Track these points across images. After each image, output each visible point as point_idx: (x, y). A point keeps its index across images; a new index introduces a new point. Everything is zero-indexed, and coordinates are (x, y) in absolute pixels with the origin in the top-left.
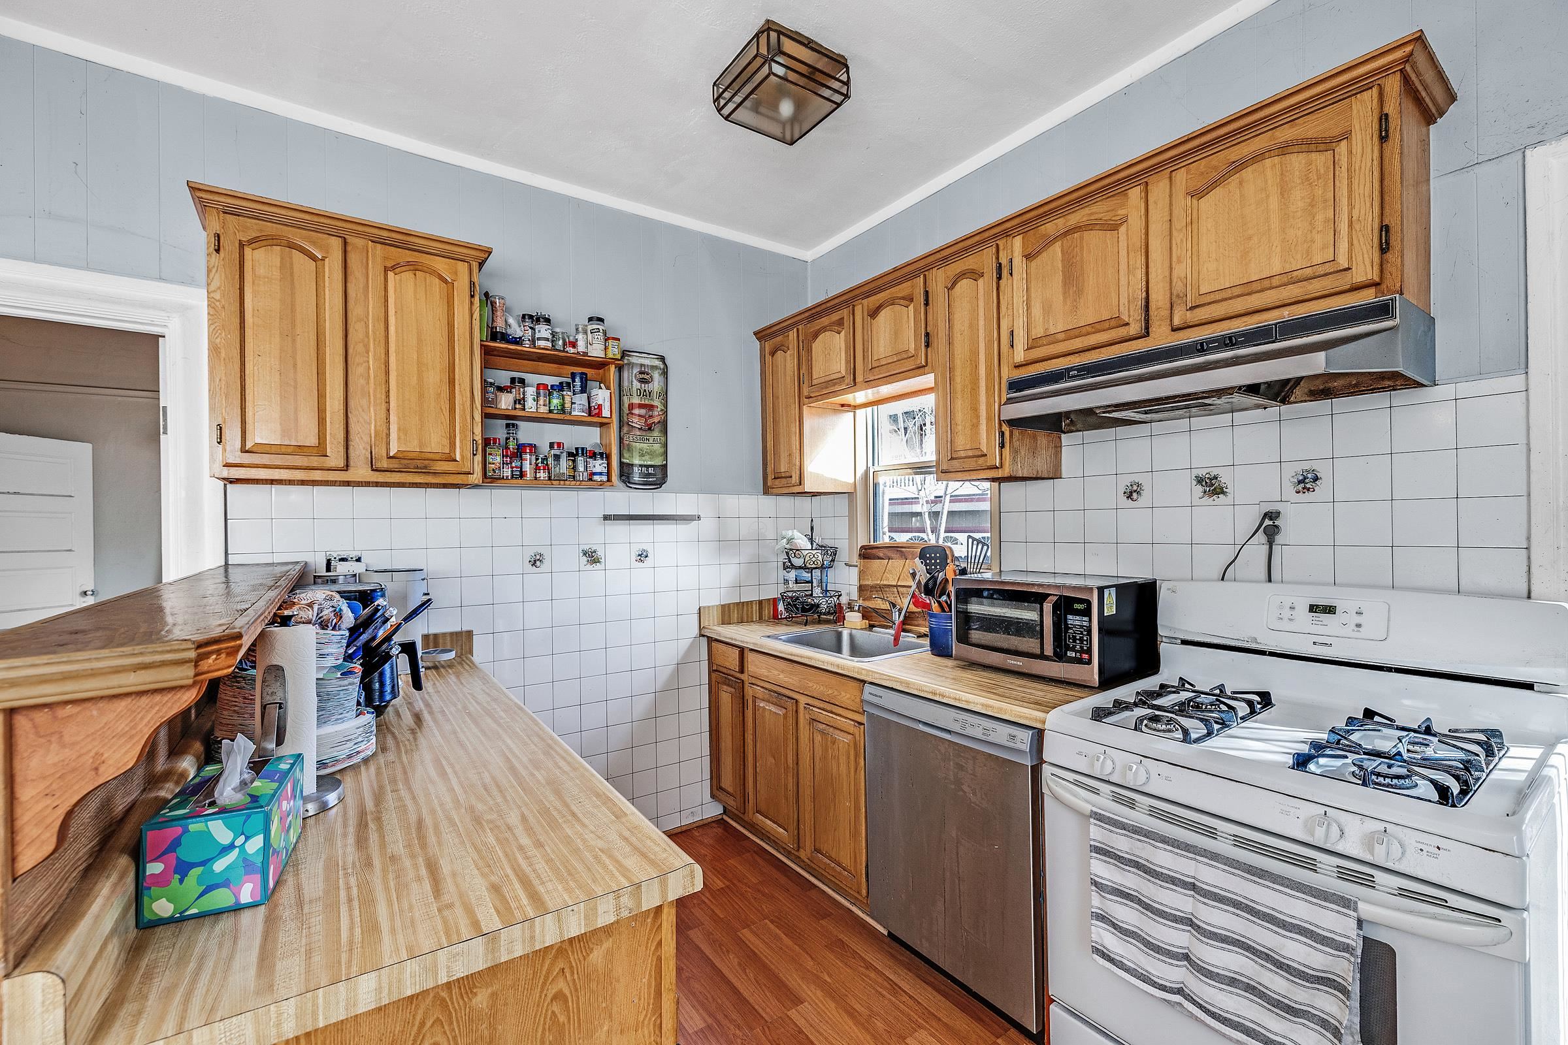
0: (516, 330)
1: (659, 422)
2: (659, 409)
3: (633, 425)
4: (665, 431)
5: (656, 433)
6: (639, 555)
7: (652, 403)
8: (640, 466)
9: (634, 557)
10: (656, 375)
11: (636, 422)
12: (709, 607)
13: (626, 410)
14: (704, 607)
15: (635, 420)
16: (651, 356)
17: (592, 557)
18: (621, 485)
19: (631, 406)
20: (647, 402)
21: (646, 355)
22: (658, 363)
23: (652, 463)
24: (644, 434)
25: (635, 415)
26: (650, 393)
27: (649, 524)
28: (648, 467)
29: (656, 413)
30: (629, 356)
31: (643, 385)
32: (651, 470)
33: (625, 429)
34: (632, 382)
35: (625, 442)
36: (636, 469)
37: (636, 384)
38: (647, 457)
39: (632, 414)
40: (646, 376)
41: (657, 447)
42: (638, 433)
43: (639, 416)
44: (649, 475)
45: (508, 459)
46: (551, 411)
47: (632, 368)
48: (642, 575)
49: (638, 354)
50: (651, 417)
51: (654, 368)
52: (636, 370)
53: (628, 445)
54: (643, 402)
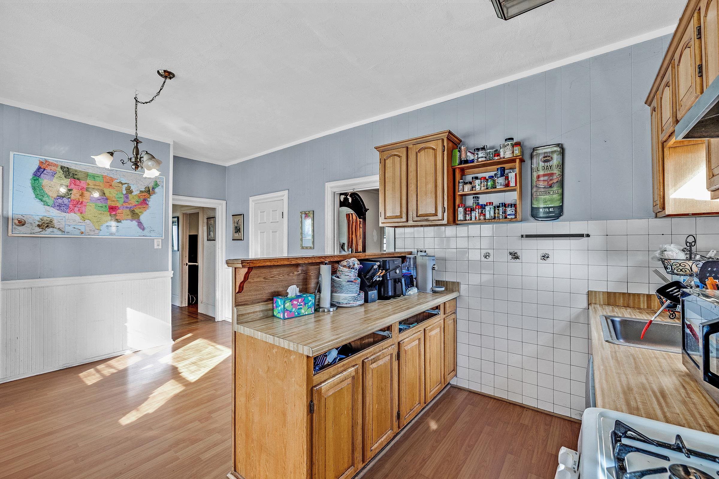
0: (471, 157)
1: (557, 182)
2: (557, 175)
3: (540, 186)
4: (562, 186)
5: (555, 188)
6: (543, 256)
7: (552, 172)
8: (545, 208)
9: (539, 258)
10: (555, 156)
11: (542, 184)
12: (595, 292)
13: (535, 178)
14: (592, 291)
15: (541, 184)
16: (551, 146)
17: (515, 256)
18: (532, 219)
19: (538, 177)
20: (548, 172)
21: (548, 147)
22: (558, 149)
23: (552, 205)
24: (547, 190)
25: (541, 181)
26: (551, 167)
27: (551, 240)
28: (549, 208)
29: (555, 177)
30: (537, 150)
31: (546, 164)
32: (551, 210)
33: (534, 190)
34: (539, 163)
35: (534, 196)
36: (541, 210)
37: (542, 164)
38: (549, 203)
39: (539, 181)
40: (548, 158)
41: (556, 197)
42: (543, 190)
43: (544, 181)
44: (550, 212)
45: (469, 212)
46: (487, 188)
47: (539, 156)
48: (545, 268)
49: (543, 148)
50: (551, 180)
51: (553, 152)
52: (541, 157)
53: (536, 197)
54: (546, 173)
